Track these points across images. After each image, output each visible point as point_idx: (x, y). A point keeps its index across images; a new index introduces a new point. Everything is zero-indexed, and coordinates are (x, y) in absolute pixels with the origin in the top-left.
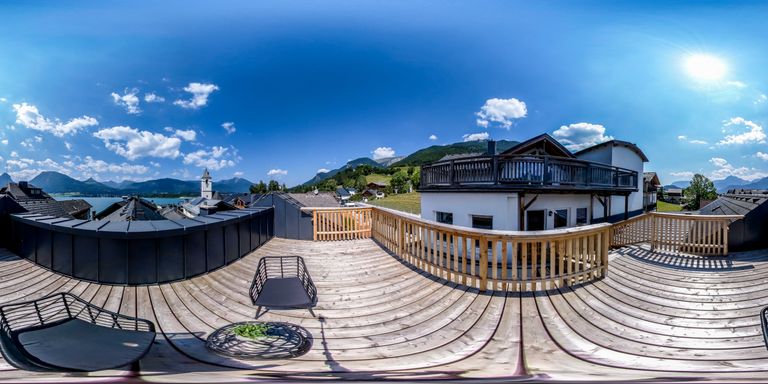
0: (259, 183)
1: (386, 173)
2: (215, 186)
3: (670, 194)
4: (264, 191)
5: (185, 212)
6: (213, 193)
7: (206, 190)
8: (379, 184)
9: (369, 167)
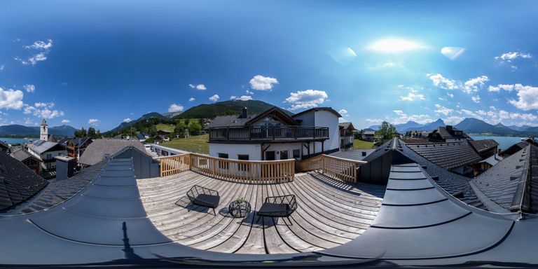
0: (81, 129)
1: (170, 124)
2: (49, 130)
3: (366, 135)
4: (85, 135)
5: (29, 151)
6: (49, 136)
7: (44, 135)
8: (166, 131)
9: (158, 119)
